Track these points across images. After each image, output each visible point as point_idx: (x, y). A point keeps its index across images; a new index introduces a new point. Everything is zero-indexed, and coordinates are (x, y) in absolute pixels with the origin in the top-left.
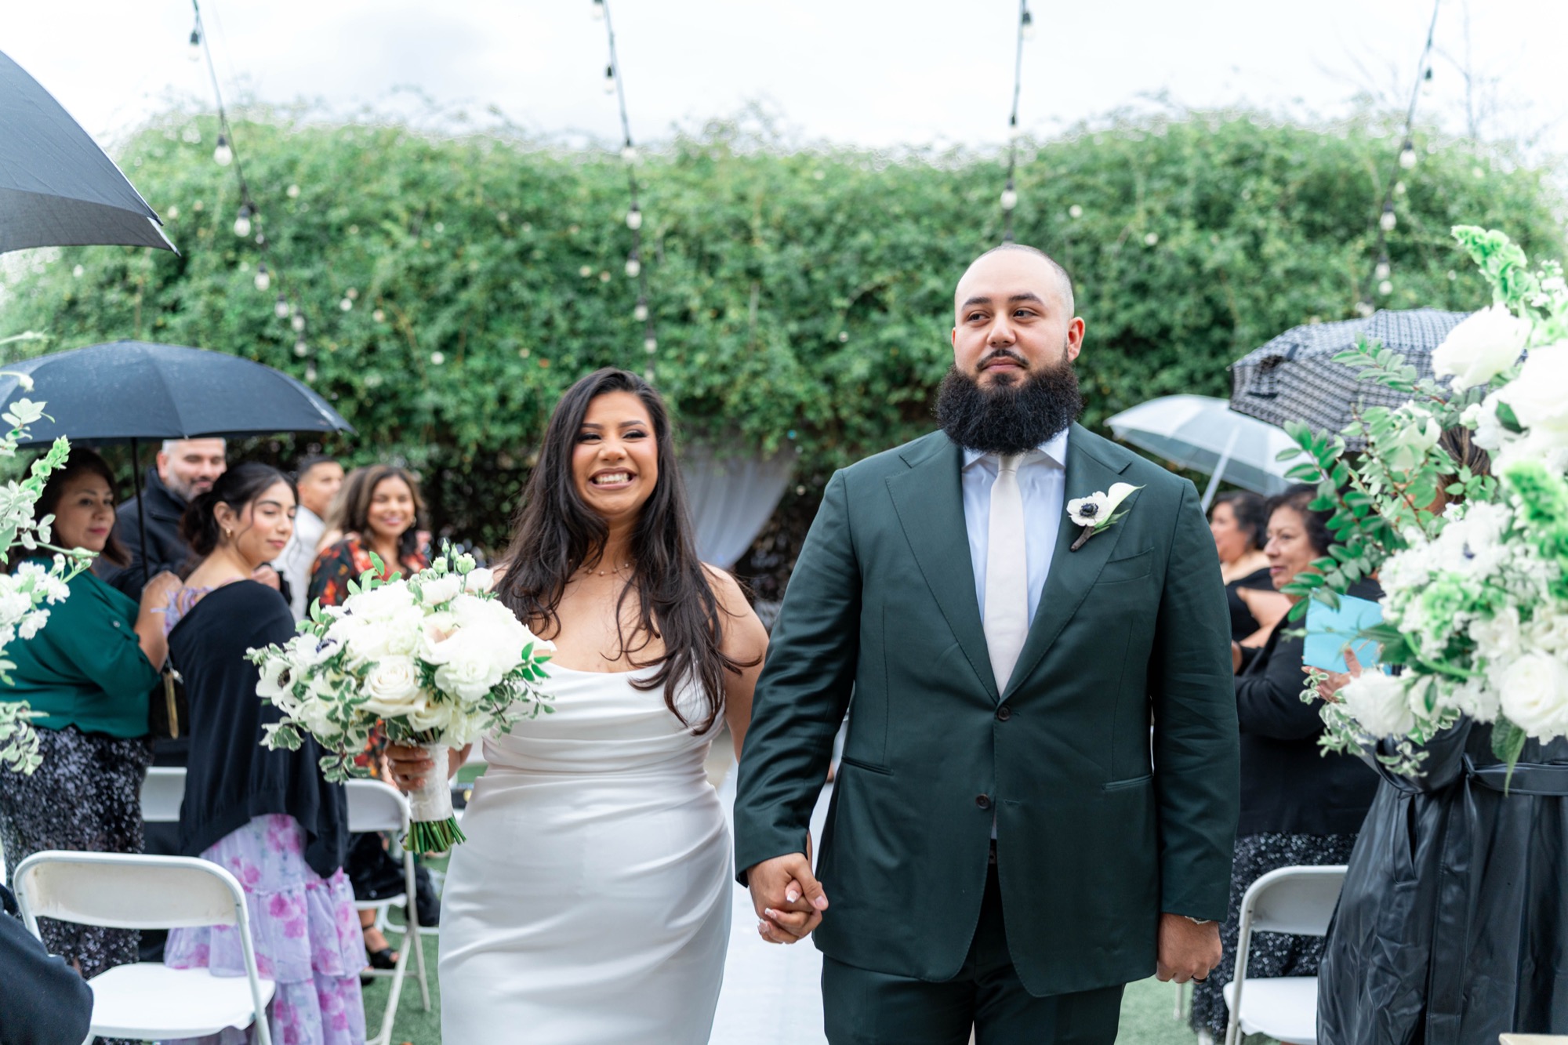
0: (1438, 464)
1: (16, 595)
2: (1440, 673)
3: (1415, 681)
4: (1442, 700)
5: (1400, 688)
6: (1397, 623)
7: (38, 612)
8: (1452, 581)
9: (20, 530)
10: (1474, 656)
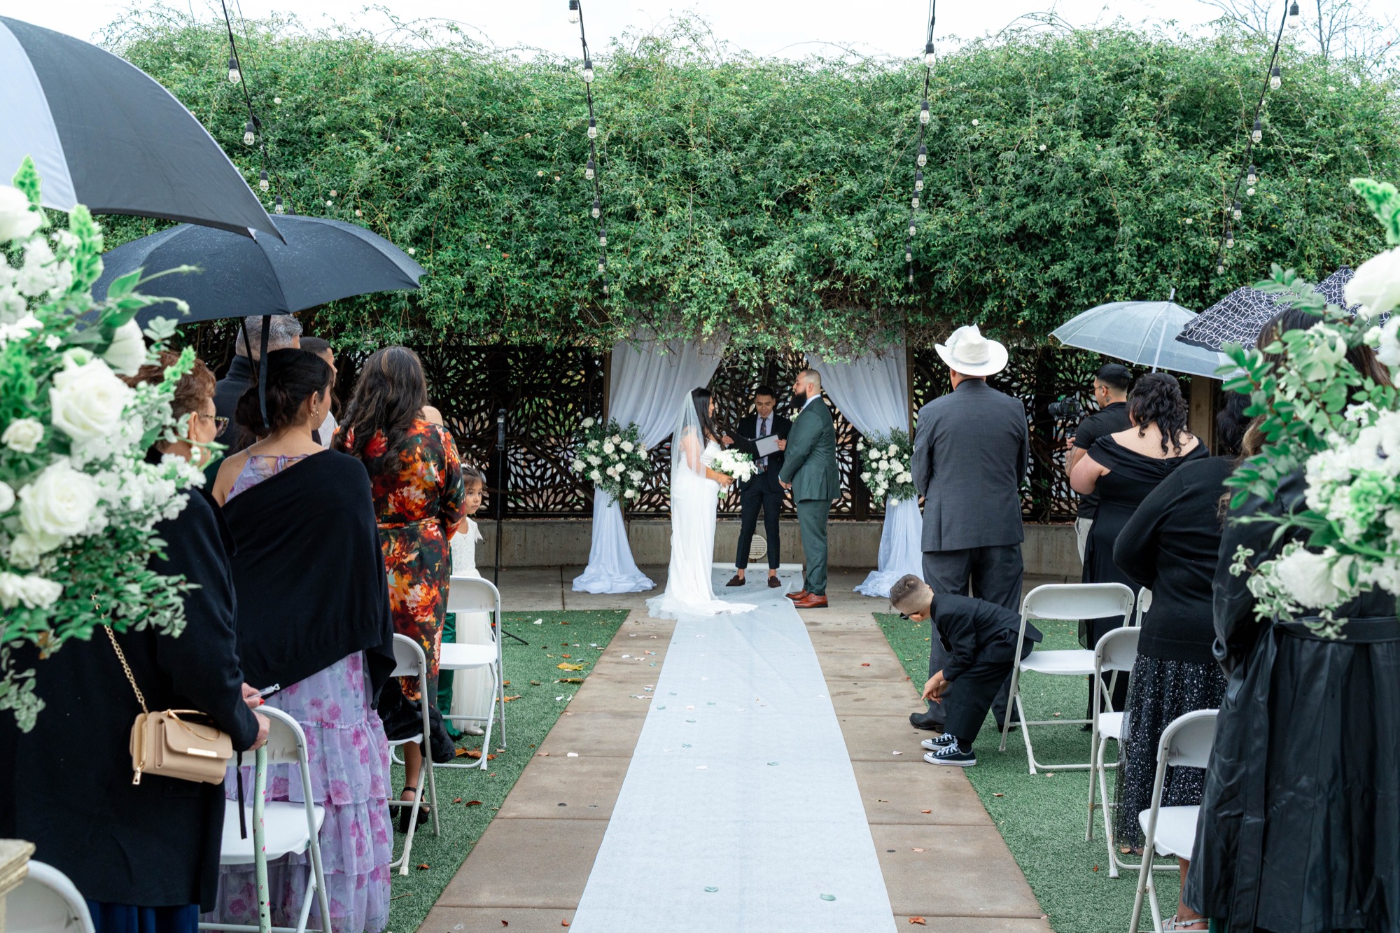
0: (1347, 377)
1: (163, 481)
2: (1359, 553)
3: (1337, 559)
4: (1363, 577)
5: (1325, 565)
6: (1325, 512)
7: (179, 496)
8: (1371, 479)
9: (164, 427)
10: (1388, 540)
